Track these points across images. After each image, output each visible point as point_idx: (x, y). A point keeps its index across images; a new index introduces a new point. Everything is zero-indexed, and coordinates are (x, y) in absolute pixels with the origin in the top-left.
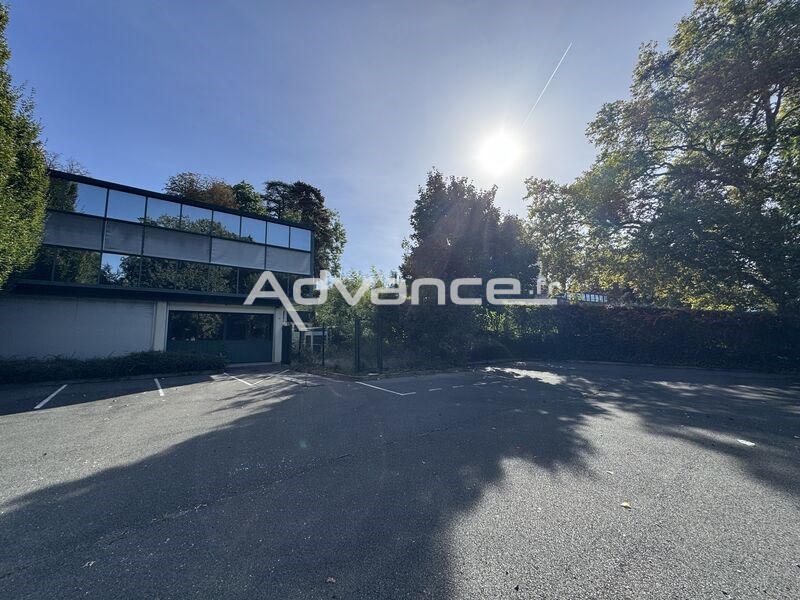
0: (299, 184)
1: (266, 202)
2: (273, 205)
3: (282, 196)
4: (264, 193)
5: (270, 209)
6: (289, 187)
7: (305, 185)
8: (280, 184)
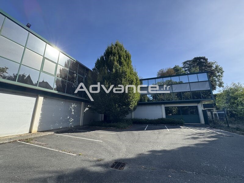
0: (195, 58)
1: (184, 69)
2: (186, 69)
3: (190, 65)
4: (183, 66)
5: (186, 71)
6: (191, 61)
7: (198, 58)
8: (188, 61)
